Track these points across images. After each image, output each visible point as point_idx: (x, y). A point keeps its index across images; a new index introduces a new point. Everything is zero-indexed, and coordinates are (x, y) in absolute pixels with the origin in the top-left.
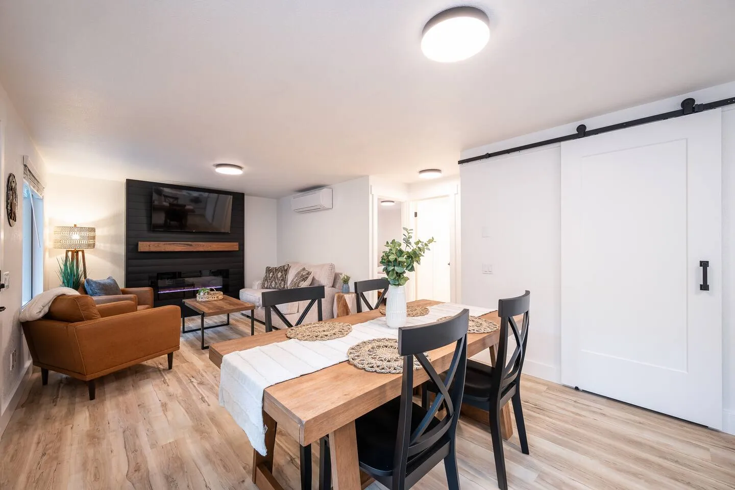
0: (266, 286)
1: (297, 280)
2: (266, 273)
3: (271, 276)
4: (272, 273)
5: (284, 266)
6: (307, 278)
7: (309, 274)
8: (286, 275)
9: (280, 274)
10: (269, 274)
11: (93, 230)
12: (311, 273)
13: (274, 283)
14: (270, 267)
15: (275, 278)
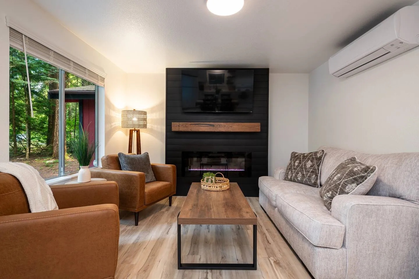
0: (289, 177)
1: (339, 179)
2: (291, 159)
3: (296, 164)
4: (298, 161)
5: (316, 153)
6: (363, 178)
7: (368, 170)
8: (318, 166)
9: (309, 164)
10: (294, 162)
11: (145, 113)
12: (373, 170)
13: (300, 174)
14: (296, 153)
15: (302, 168)
